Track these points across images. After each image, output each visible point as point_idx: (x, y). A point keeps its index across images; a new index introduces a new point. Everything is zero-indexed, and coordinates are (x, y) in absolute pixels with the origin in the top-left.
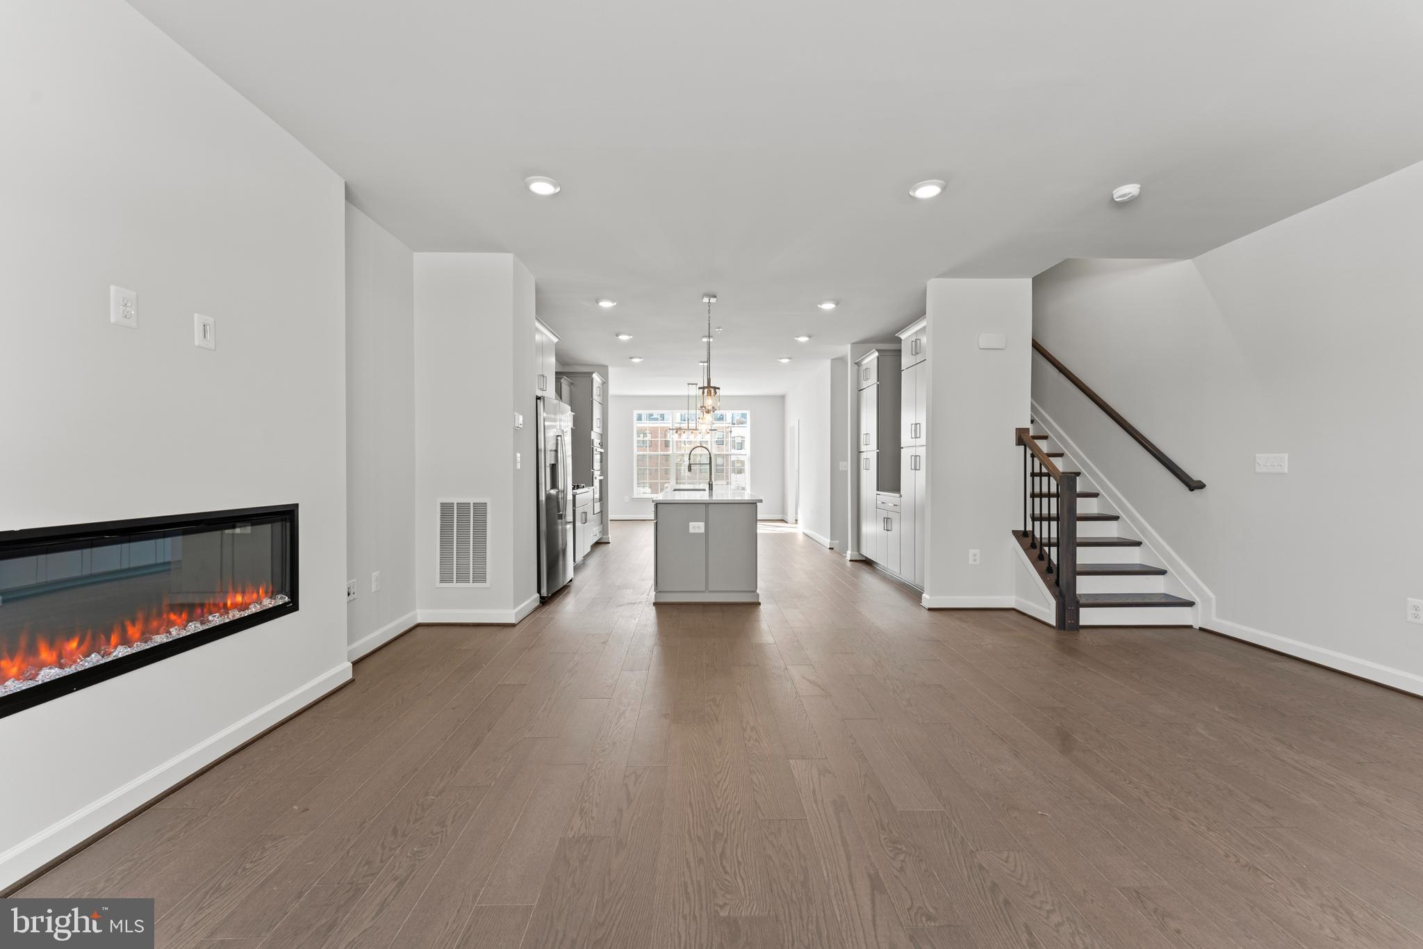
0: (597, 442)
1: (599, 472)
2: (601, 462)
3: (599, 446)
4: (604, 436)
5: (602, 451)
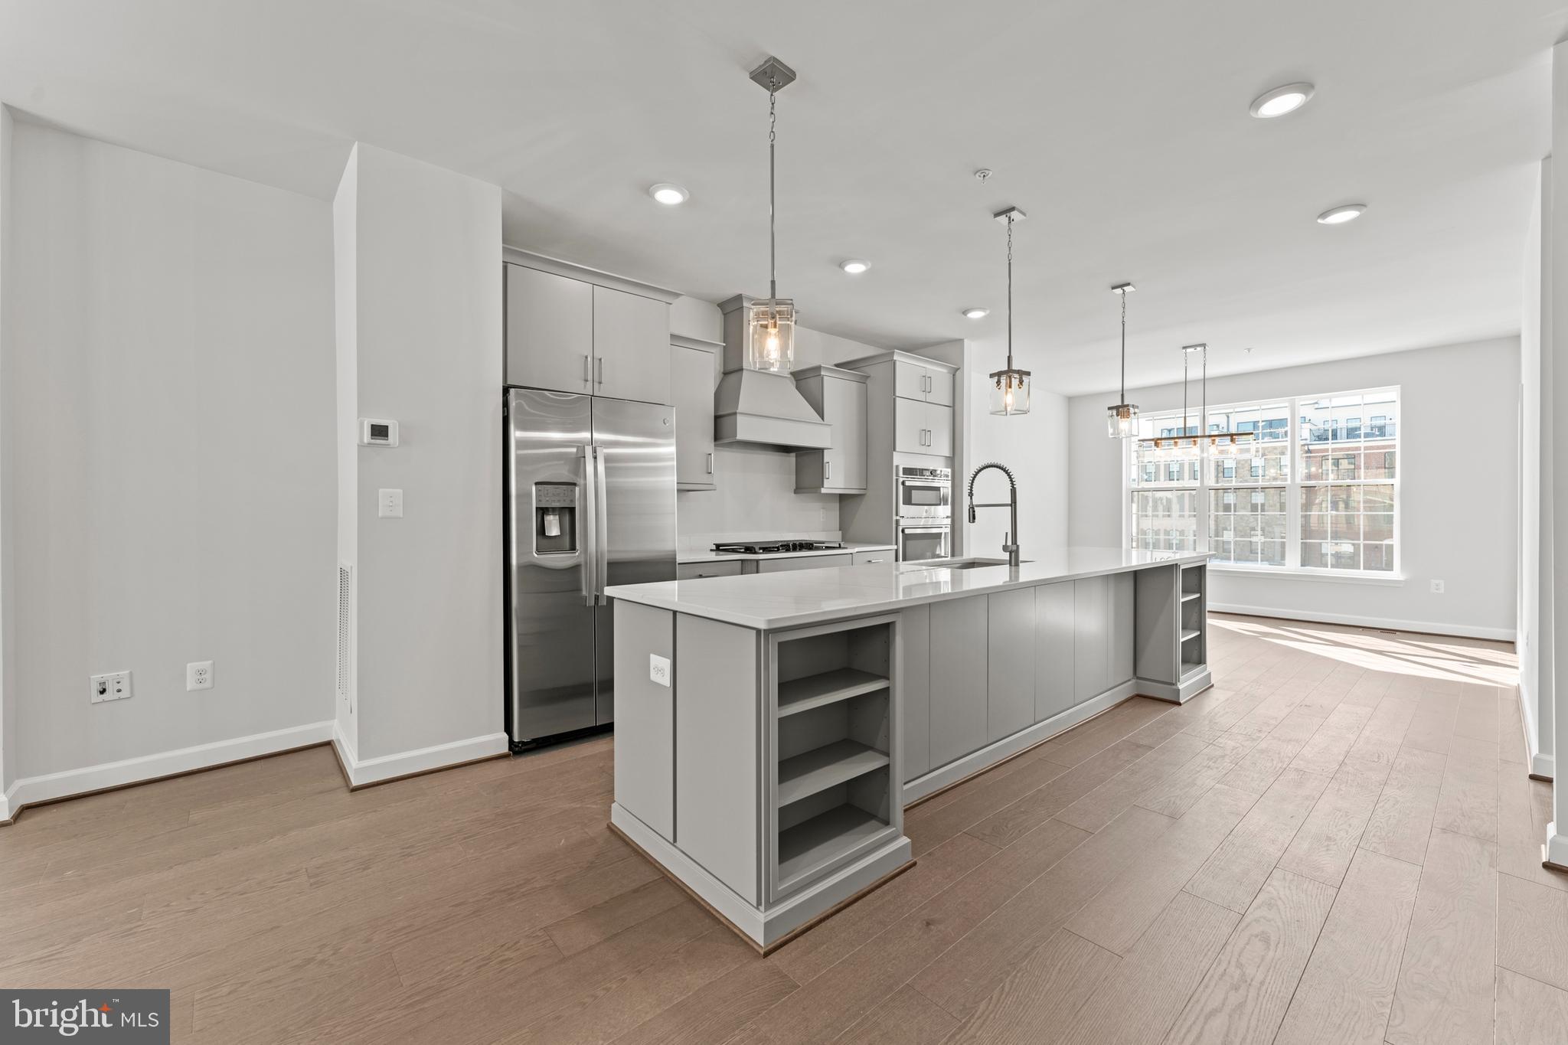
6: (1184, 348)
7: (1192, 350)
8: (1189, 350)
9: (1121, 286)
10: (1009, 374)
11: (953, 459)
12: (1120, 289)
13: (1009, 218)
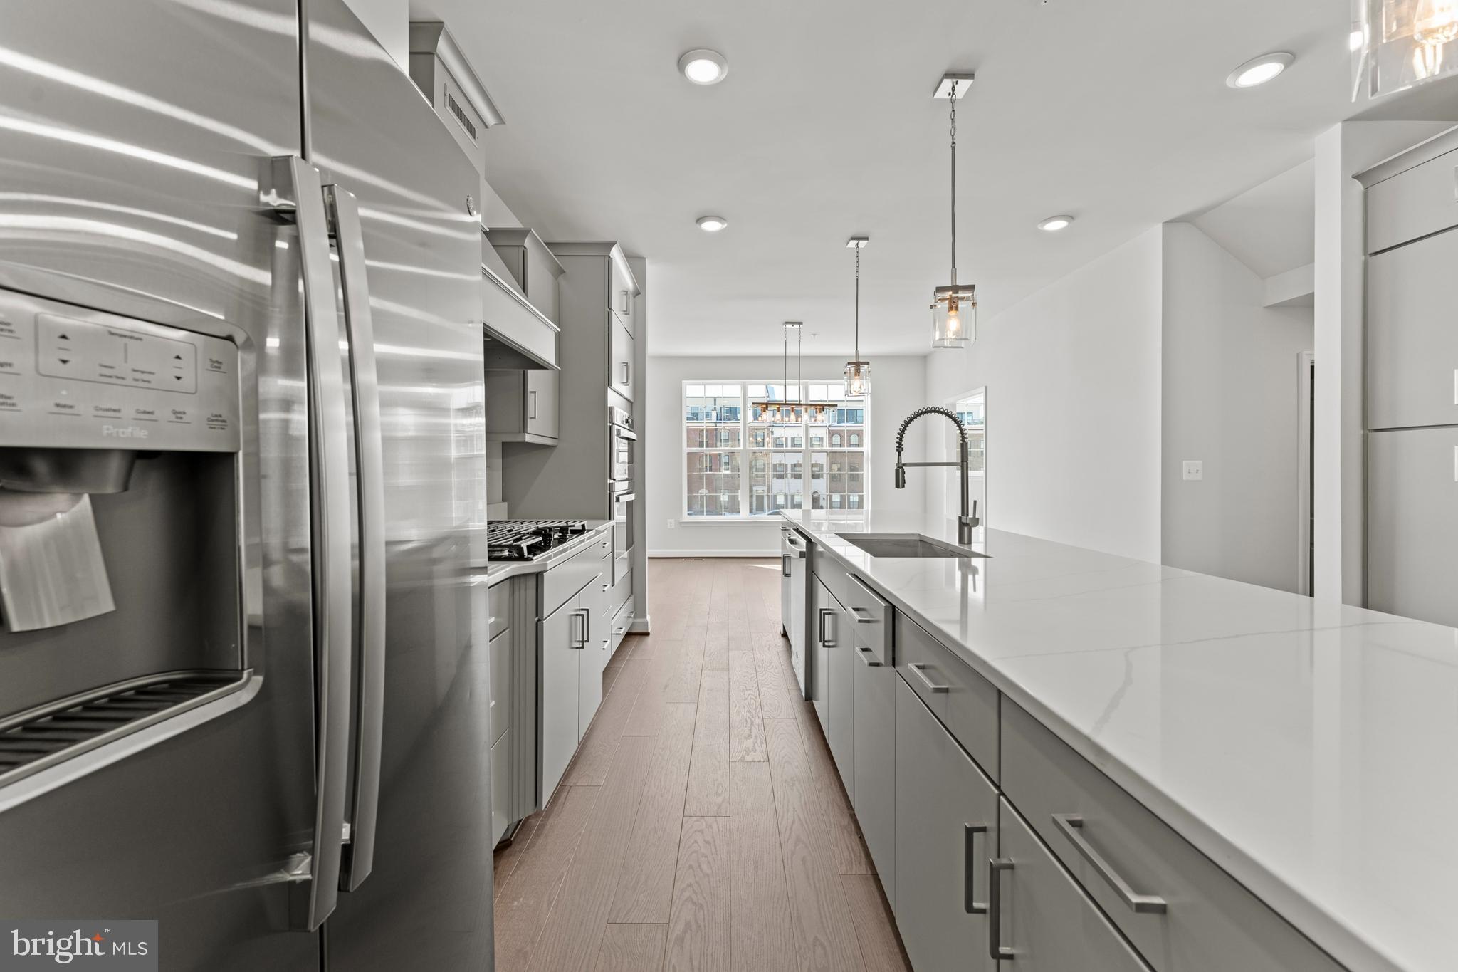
0: (620, 415)
1: (625, 485)
2: (631, 461)
3: (626, 426)
4: (636, 405)
5: (633, 436)
7: (790, 326)
8: (787, 326)
9: (859, 239)
10: (955, 293)
11: (633, 404)
12: (856, 242)
13: (953, 89)
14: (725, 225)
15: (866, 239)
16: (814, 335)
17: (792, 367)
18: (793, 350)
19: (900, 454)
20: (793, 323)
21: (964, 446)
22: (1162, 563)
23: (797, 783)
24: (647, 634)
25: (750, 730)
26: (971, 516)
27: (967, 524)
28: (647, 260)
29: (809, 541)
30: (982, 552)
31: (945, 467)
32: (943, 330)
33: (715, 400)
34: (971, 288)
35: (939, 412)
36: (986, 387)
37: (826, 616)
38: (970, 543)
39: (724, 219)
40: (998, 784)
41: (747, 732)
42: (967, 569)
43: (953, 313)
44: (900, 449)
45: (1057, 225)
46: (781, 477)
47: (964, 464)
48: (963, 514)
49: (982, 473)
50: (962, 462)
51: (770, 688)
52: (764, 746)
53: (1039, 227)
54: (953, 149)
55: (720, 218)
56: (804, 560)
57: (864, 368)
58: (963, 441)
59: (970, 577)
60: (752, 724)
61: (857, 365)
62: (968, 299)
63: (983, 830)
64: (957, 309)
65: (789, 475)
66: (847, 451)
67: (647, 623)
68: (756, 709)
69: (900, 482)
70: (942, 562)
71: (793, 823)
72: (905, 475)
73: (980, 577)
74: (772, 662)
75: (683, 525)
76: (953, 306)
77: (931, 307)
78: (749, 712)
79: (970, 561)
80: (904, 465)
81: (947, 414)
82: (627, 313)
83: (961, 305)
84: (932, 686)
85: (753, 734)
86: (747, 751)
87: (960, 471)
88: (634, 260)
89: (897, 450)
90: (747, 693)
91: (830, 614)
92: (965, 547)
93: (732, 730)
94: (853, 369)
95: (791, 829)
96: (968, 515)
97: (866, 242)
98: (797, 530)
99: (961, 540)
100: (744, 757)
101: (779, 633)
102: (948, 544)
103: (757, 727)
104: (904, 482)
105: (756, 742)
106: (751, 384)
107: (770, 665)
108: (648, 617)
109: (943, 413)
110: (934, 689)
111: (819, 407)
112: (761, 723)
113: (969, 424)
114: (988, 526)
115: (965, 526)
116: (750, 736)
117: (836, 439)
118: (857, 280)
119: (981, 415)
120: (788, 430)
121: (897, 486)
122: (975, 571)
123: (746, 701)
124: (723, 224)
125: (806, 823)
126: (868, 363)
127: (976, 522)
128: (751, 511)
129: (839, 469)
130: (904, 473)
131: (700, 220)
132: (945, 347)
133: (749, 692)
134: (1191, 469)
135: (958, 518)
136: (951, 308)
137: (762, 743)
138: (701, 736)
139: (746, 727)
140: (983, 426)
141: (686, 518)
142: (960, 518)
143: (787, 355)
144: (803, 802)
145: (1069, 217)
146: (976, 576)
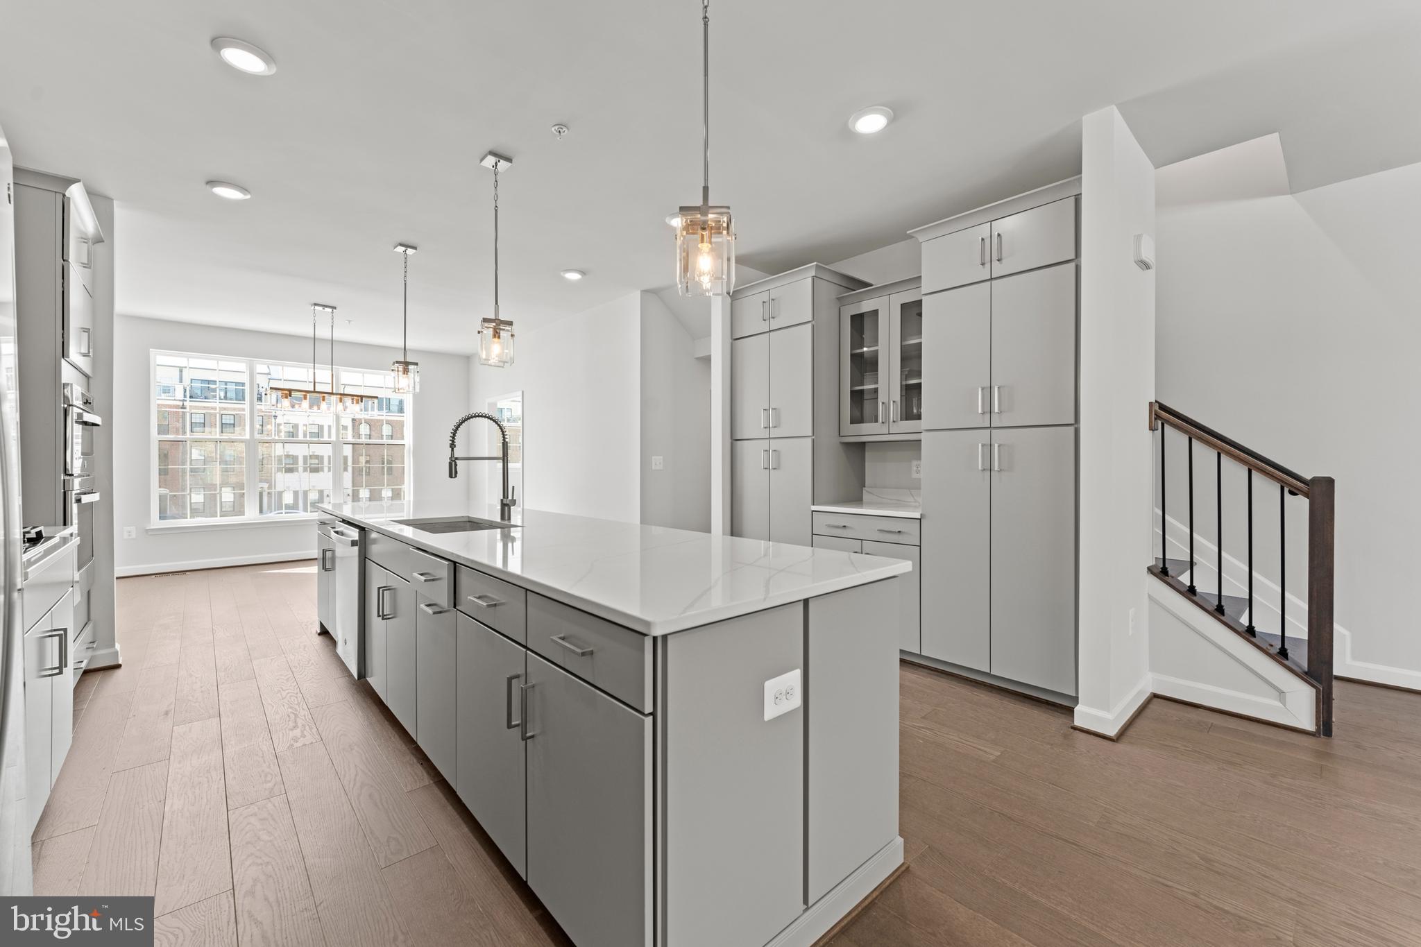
6: (315, 304)
7: (320, 308)
8: (317, 308)
9: (407, 246)
10: (498, 326)
11: (91, 380)
12: (404, 249)
13: (496, 163)
14: (248, 197)
15: (415, 248)
16: (349, 321)
17: (323, 351)
18: (323, 332)
19: (452, 450)
20: (324, 306)
21: (505, 445)
22: (641, 523)
23: (355, 747)
24: (119, 666)
25: (296, 721)
26: (510, 498)
27: (507, 505)
28: (115, 203)
29: (362, 529)
30: (519, 524)
31: (487, 461)
32: (488, 350)
33: (181, 371)
34: (510, 323)
35: (482, 416)
36: (523, 392)
37: (385, 592)
38: (509, 519)
39: (246, 190)
40: (524, 644)
41: (291, 724)
42: (507, 538)
43: (496, 340)
44: (453, 446)
45: (574, 276)
46: (290, 470)
47: (505, 458)
48: (504, 497)
49: (519, 465)
50: (504, 456)
51: (313, 682)
52: (314, 730)
53: (562, 274)
54: (496, 211)
55: (243, 189)
56: (356, 548)
57: (411, 367)
58: (504, 440)
59: (510, 545)
60: (296, 716)
61: (406, 364)
62: (508, 331)
63: (517, 677)
64: (499, 337)
65: (301, 469)
66: (386, 443)
67: (117, 652)
68: (299, 704)
69: (453, 473)
70: (485, 533)
71: (356, 775)
72: (458, 467)
73: (518, 544)
74: (310, 660)
75: (150, 533)
76: (496, 334)
77: (479, 332)
78: (291, 708)
79: (510, 532)
80: (457, 459)
81: (488, 418)
82: (86, 266)
83: (502, 333)
84: (485, 604)
85: (300, 725)
86: (296, 740)
87: (501, 464)
88: (98, 199)
89: (450, 447)
90: (284, 694)
91: (389, 589)
92: (506, 522)
93: (273, 729)
94: (401, 368)
95: (355, 780)
96: (508, 498)
97: (414, 251)
98: (344, 521)
99: (503, 518)
100: (293, 745)
101: (317, 632)
102: (492, 521)
103: (303, 718)
104: (456, 472)
105: (305, 729)
106: (259, 364)
107: (309, 663)
108: (118, 646)
109: (485, 417)
110: (487, 605)
111: (356, 398)
112: (306, 713)
113: (508, 420)
114: (525, 507)
115: (506, 506)
116: (295, 727)
117: (364, 429)
118: (405, 284)
119: (520, 413)
120: (302, 416)
121: (451, 476)
122: (513, 540)
123: (284, 700)
124: (245, 194)
125: (369, 771)
126: (416, 364)
127: (514, 502)
128: (261, 511)
129: (367, 462)
130: (456, 465)
131: (212, 183)
132: (489, 365)
133: (287, 691)
134: (657, 462)
135: (500, 501)
136: (494, 336)
137: (311, 728)
138: (232, 742)
139: (289, 721)
140: (520, 423)
141: (156, 522)
142: (502, 500)
143: (316, 336)
144: (364, 758)
145: (583, 273)
146: (514, 544)
